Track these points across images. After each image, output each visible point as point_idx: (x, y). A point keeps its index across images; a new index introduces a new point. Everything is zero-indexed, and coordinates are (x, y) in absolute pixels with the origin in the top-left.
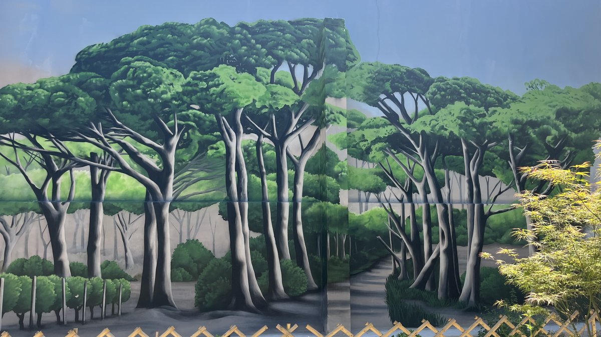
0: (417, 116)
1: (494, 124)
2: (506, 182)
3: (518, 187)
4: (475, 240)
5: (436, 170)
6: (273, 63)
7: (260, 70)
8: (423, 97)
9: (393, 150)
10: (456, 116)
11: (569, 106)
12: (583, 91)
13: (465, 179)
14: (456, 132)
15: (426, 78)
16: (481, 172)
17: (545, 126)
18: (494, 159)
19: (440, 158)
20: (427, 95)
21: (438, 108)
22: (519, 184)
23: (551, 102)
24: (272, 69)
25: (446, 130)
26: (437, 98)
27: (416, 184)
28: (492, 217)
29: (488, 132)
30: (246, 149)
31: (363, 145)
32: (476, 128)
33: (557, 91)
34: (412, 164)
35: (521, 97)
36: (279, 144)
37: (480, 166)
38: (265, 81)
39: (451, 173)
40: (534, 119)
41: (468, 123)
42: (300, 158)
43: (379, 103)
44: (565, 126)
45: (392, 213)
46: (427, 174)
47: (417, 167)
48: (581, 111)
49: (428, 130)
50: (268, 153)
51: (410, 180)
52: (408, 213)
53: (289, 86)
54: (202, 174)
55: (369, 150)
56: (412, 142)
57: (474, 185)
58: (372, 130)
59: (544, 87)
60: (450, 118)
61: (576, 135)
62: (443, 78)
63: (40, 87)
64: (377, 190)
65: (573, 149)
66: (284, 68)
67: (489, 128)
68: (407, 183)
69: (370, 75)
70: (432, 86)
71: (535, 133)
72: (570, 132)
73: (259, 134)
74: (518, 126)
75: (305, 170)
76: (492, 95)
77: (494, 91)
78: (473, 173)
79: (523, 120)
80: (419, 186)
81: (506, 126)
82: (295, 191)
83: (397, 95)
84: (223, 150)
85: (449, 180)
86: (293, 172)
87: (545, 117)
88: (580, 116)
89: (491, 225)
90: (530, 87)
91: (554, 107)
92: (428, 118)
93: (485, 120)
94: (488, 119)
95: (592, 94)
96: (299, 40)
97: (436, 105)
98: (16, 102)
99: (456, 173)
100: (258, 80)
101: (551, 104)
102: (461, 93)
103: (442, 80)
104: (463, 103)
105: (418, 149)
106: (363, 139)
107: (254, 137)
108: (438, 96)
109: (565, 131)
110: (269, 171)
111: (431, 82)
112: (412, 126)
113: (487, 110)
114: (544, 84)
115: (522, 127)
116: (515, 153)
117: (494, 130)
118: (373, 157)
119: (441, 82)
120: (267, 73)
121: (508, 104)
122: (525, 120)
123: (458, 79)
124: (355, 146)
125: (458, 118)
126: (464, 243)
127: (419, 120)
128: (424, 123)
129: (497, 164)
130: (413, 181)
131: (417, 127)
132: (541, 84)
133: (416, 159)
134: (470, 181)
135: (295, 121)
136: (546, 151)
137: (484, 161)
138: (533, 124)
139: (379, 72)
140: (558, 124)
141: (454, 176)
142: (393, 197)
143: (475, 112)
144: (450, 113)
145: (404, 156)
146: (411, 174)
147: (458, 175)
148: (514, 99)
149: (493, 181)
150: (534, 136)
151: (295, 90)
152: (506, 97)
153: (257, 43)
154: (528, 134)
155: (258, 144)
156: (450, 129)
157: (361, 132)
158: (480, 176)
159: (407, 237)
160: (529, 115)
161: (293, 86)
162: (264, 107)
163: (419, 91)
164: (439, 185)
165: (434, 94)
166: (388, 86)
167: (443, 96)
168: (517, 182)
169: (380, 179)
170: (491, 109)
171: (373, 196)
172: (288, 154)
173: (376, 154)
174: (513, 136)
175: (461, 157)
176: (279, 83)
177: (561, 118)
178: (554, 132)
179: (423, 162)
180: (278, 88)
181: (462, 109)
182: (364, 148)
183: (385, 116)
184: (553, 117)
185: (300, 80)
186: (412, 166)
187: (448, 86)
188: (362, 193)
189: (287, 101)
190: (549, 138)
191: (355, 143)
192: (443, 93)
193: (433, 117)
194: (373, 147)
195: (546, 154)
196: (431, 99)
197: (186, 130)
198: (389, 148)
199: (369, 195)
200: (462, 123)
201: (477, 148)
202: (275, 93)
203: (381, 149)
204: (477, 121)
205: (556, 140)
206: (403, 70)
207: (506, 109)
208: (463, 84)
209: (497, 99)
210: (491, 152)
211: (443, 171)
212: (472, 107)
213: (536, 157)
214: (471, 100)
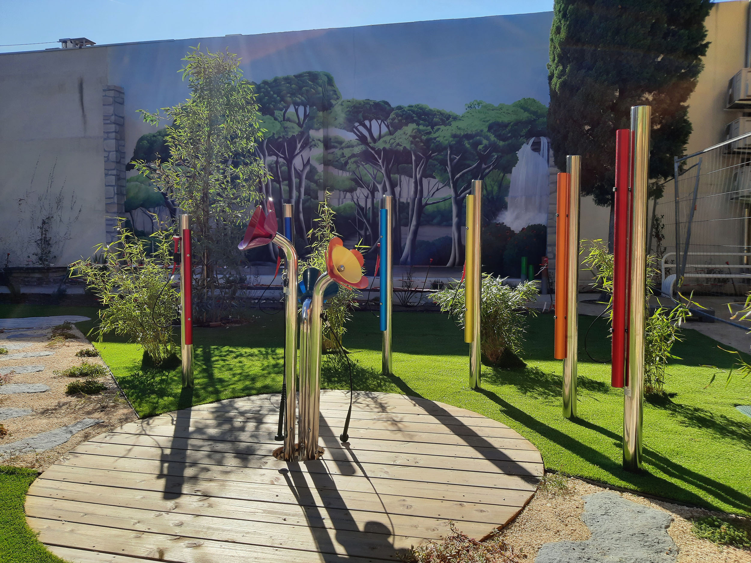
0: (380, 137)
1: (437, 139)
2: (443, 181)
3: (452, 185)
4: (414, 222)
5: (391, 175)
6: (285, 107)
7: (277, 113)
8: (386, 122)
9: (362, 163)
10: (408, 135)
11: (500, 120)
12: (514, 106)
13: (413, 180)
14: (408, 147)
15: (388, 108)
16: (425, 175)
17: (478, 138)
18: (435, 165)
19: (395, 167)
20: (388, 121)
21: (396, 130)
22: (453, 183)
23: (486, 118)
24: (284, 111)
25: (401, 146)
26: (395, 122)
27: (378, 185)
28: (427, 207)
29: (432, 145)
30: (269, 166)
31: (343, 160)
32: (423, 143)
33: (491, 109)
34: (375, 171)
35: (461, 116)
36: (289, 161)
37: (424, 171)
38: (280, 120)
39: (403, 177)
40: (469, 132)
41: (417, 139)
42: (302, 171)
43: (354, 129)
44: (495, 136)
45: (359, 205)
46: (385, 179)
47: (379, 173)
48: (509, 124)
49: (388, 146)
50: (283, 168)
51: (374, 182)
52: (369, 205)
53: (294, 122)
55: (346, 163)
56: (376, 156)
57: (418, 184)
58: (349, 149)
59: (480, 106)
60: (404, 137)
61: (504, 143)
62: (400, 107)
63: (160, 135)
64: (352, 190)
65: (500, 154)
66: (291, 110)
67: (433, 142)
68: (371, 185)
69: (348, 109)
70: (392, 114)
71: (469, 143)
72: (498, 141)
73: (277, 156)
74: (456, 139)
75: (306, 178)
76: (438, 116)
77: (439, 113)
78: (418, 176)
79: (461, 134)
80: (380, 187)
81: (447, 140)
82: (299, 192)
83: (367, 123)
85: (401, 182)
86: (298, 180)
87: (479, 131)
88: (509, 128)
89: (426, 212)
90: (469, 107)
91: (487, 121)
92: (388, 138)
93: (431, 136)
94: (433, 136)
95: (522, 108)
96: (300, 88)
97: (394, 128)
98: (148, 145)
99: (406, 177)
100: (276, 119)
101: (486, 119)
102: (413, 117)
103: (400, 108)
104: (415, 124)
105: (380, 161)
106: (343, 155)
107: (274, 158)
108: (396, 121)
109: (494, 140)
110: (284, 180)
111: (393, 109)
112: (377, 144)
113: (433, 128)
114: (481, 103)
115: (459, 139)
116: (452, 160)
117: (437, 143)
118: (349, 168)
119: (399, 109)
120: (281, 114)
121: (450, 122)
122: (462, 134)
123: (412, 106)
124: (337, 161)
125: (410, 136)
126: (407, 225)
127: (382, 140)
128: (385, 142)
129: (437, 169)
130: (376, 183)
131: (380, 145)
132: (479, 104)
133: (378, 168)
134: (416, 183)
135: (299, 146)
136: (477, 157)
137: (428, 167)
138: (468, 137)
139: (354, 106)
140: (489, 135)
141: (404, 179)
142: (362, 195)
143: (423, 131)
144: (405, 133)
145: (370, 167)
146: (375, 178)
147: (407, 178)
148: (455, 118)
149: (433, 181)
150: (468, 146)
151: (299, 124)
152: (448, 117)
153: (274, 93)
154: (464, 145)
155: (277, 162)
156: (404, 145)
157: (341, 151)
158: (423, 178)
159: (368, 221)
160: (466, 130)
161: (297, 121)
162: (280, 137)
163: (383, 118)
164: (393, 185)
165: (393, 119)
166: (360, 116)
167: (399, 120)
168: (451, 182)
169: (353, 183)
170: (436, 128)
171: (348, 194)
172: (295, 168)
173: (351, 166)
174: (451, 147)
175: (410, 165)
176: (289, 120)
177: (492, 131)
178: (485, 142)
179: (383, 170)
180: (288, 124)
181: (413, 130)
182: (343, 162)
183: (358, 138)
184: (486, 130)
185: (302, 117)
186: (375, 174)
187: (404, 113)
188: (342, 193)
189: (294, 132)
190: (480, 147)
191: (337, 159)
192: (400, 118)
193: (392, 137)
194: (350, 161)
195: (477, 159)
196: (391, 123)
198: (360, 161)
199: (346, 194)
200: (413, 140)
201: (423, 158)
202: (286, 128)
203: (355, 162)
204: (424, 138)
205: (486, 148)
206: (372, 103)
207: (448, 127)
208: (416, 109)
209: (442, 119)
210: (434, 160)
211: (397, 176)
212: (421, 127)
213: (468, 162)
214: (421, 122)
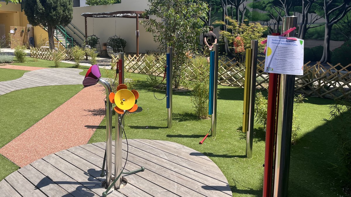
2: (320, 15)
3: (326, 17)
5: (290, 12)
13: (302, 14)
16: (309, 12)
18: (316, 6)
19: (292, 8)
27: (281, 18)
28: (310, 29)
30: (228, 10)
31: (264, 5)
36: (237, 7)
37: (309, 9)
42: (243, 11)
45: (270, 28)
46: (286, 14)
47: (283, 11)
50: (234, 10)
51: (280, 16)
52: (276, 28)
54: (217, 18)
55: (265, 7)
56: (282, 2)
64: (267, 20)
68: (278, 18)
73: (232, 4)
75: (244, 15)
78: (305, 12)
84: (222, 10)
86: (241, 16)
89: (309, 32)
99: (298, 12)
105: (284, 5)
106: (264, 3)
107: (230, 6)
110: (234, 16)
116: (327, 3)
118: (267, 9)
124: (261, 6)
129: (317, 8)
133: (283, 9)
134: (304, 16)
137: (311, 7)
141: (297, 14)
142: (272, 23)
145: (278, 8)
146: (280, 14)
147: (299, 14)
149: (314, 15)
155: (231, 8)
158: (308, 14)
168: (325, 15)
169: (268, 17)
171: (265, 23)
172: (240, 10)
173: (268, 8)
175: (301, 7)
179: (285, 10)
186: (280, 11)
188: (262, 22)
194: (267, 6)
195: (343, 2)
197: (213, 6)
198: (273, 5)
201: (309, 2)
203: (270, 6)
210: (315, 3)
211: (293, 13)
213: (337, 4)
